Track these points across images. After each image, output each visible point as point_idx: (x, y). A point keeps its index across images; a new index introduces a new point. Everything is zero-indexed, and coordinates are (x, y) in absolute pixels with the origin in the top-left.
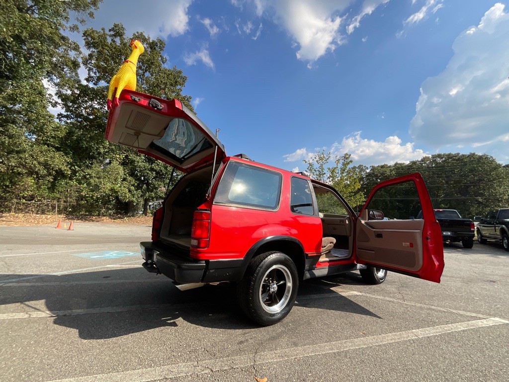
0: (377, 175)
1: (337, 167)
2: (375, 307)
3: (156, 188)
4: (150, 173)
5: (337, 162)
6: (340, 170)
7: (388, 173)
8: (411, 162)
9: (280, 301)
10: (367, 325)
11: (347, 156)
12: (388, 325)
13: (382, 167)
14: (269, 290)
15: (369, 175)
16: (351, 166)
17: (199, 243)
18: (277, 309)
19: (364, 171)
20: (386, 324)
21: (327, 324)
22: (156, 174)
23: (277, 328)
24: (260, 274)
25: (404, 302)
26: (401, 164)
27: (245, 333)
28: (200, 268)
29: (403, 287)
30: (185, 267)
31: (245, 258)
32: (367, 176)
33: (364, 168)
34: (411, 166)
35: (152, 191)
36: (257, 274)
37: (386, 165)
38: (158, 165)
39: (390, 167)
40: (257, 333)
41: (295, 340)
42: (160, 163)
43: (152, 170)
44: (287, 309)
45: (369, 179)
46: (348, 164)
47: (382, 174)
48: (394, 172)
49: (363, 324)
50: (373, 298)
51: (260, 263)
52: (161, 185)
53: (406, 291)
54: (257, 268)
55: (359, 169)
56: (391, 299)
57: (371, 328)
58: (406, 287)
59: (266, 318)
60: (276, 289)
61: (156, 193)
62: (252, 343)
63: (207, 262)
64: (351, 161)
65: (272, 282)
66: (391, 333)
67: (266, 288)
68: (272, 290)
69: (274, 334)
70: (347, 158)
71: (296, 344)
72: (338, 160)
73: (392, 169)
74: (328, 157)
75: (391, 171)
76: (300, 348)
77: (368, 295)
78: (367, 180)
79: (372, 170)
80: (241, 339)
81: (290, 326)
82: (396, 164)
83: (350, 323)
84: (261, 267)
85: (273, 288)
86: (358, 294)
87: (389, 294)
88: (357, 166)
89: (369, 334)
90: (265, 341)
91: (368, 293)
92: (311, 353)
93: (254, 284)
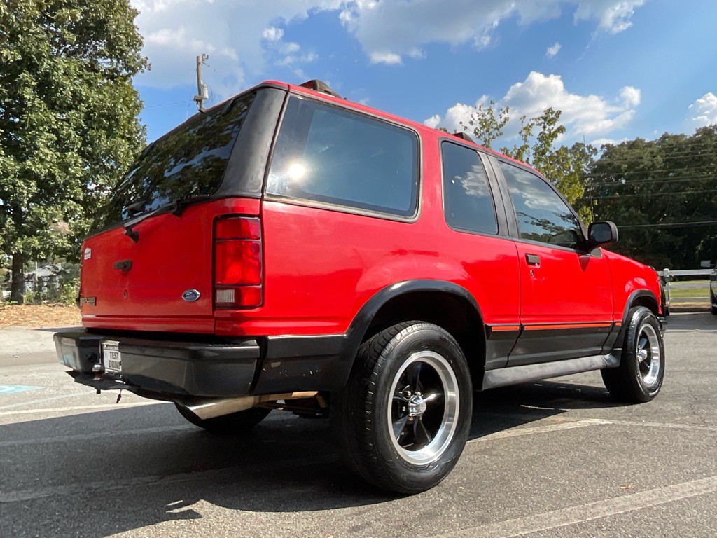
0: (619, 167)
1: (527, 147)
2: (647, 442)
3: (43, 226)
4: (20, 183)
5: (524, 133)
6: (532, 152)
7: (646, 162)
8: (699, 132)
9: (432, 439)
10: (635, 473)
11: (551, 116)
12: (681, 469)
13: (632, 145)
14: (407, 412)
15: (599, 168)
16: (559, 142)
17: (238, 296)
18: (428, 454)
19: (587, 158)
20: (676, 467)
21: (547, 480)
22: (38, 187)
23: (432, 497)
24: (386, 371)
25: (706, 428)
26: (676, 137)
27: (360, 513)
28: (245, 357)
29: (699, 402)
30: (211, 354)
31: (351, 334)
32: (594, 171)
33: (587, 151)
34: (699, 141)
35: (31, 233)
36: (381, 373)
37: (642, 141)
38: (42, 160)
39: (650, 145)
40: (388, 510)
41: (479, 513)
42: (46, 155)
43: (26, 175)
44: (452, 454)
45: (600, 179)
46: (554, 135)
47: (632, 166)
48: (660, 159)
49: (625, 472)
50: (637, 427)
51: (384, 347)
52: (55, 215)
53: (707, 408)
54: (378, 358)
55: (575, 153)
56: (678, 426)
57: (643, 477)
58: (707, 402)
59: (405, 474)
60: (423, 409)
61: (44, 239)
62: (383, 528)
63: (262, 341)
64: (561, 129)
65: (413, 394)
66: (687, 481)
67: (400, 408)
68: (413, 412)
69: (429, 507)
70: (551, 122)
71: (484, 521)
72: (528, 128)
73: (655, 150)
74: (503, 120)
75: (653, 155)
76: (495, 525)
77: (625, 423)
78: (595, 181)
79: (605, 155)
80: (355, 522)
81: (461, 490)
82: (664, 137)
83: (596, 473)
84: (387, 356)
85: (417, 406)
86: (602, 423)
87: (672, 416)
88: (570, 147)
89: (641, 487)
90: (412, 522)
91: (625, 419)
92: (523, 530)
93: (375, 396)
